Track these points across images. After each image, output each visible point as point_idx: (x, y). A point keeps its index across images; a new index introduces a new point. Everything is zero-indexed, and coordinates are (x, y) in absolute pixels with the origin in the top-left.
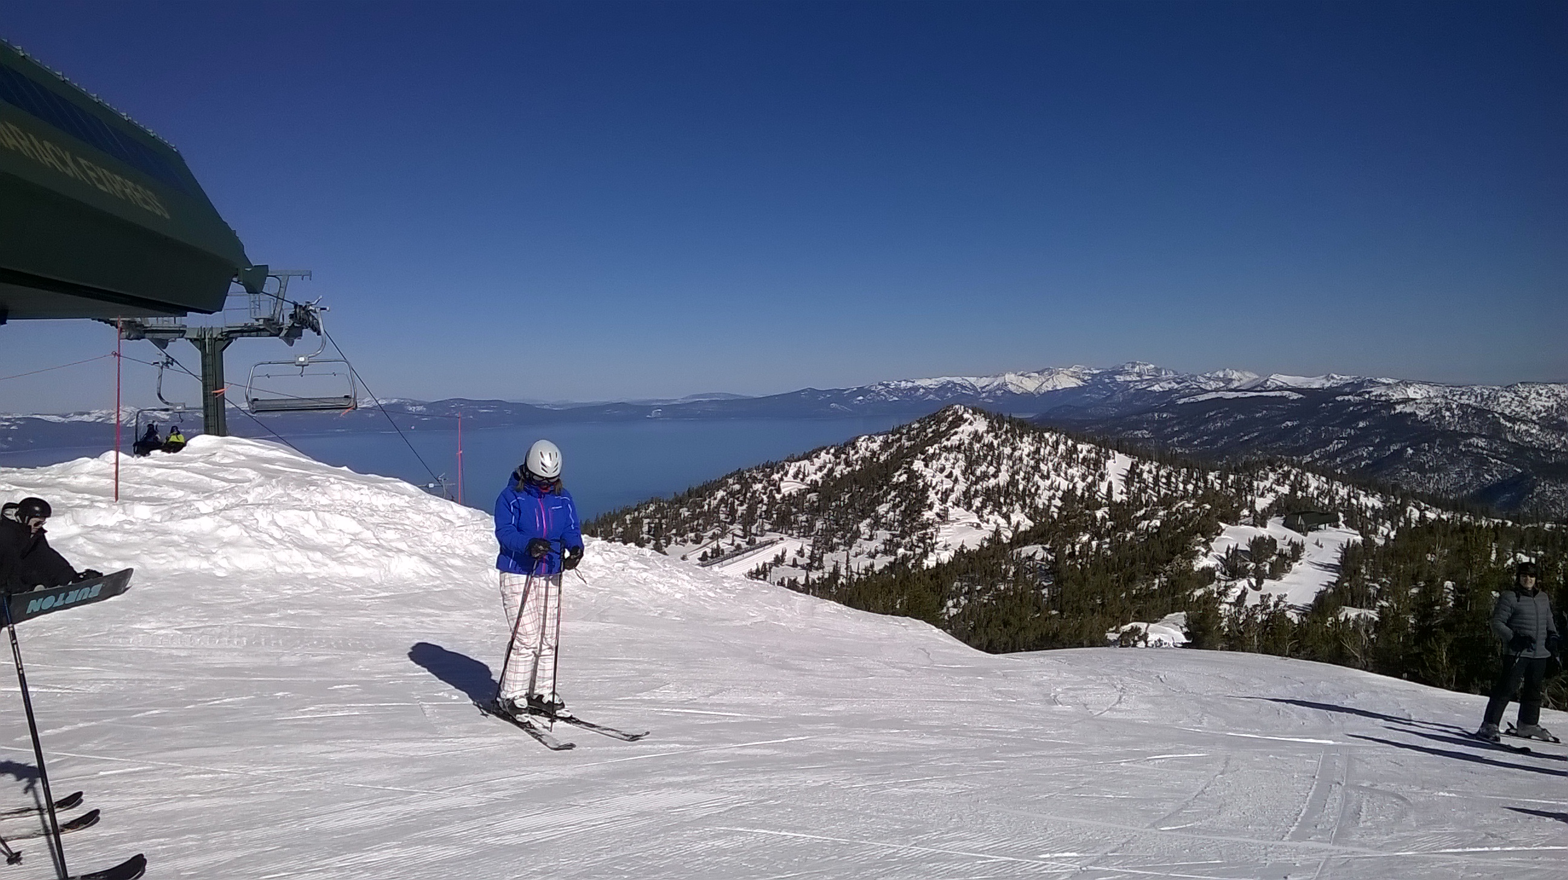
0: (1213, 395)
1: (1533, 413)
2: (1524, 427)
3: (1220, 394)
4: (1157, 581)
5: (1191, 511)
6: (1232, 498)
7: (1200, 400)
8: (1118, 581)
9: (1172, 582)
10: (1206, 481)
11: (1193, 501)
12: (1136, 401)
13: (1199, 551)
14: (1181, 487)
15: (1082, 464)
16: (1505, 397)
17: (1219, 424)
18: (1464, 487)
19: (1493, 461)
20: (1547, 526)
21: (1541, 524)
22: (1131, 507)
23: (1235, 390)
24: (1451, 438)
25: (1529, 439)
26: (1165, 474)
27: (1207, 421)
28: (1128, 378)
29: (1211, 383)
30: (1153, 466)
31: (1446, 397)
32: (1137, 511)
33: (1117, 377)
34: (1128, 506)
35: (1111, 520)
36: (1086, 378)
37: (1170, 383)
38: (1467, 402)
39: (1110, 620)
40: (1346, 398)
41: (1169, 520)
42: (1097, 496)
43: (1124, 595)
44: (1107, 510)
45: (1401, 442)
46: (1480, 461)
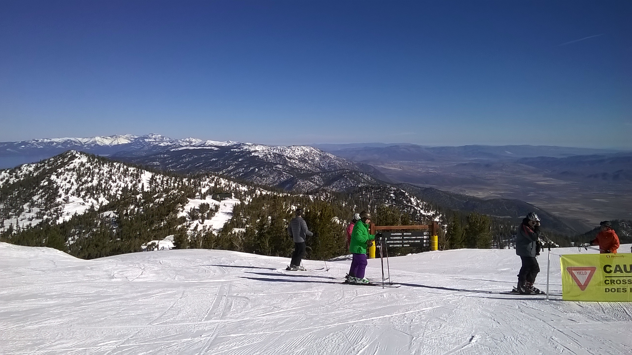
0: (185, 148)
1: (296, 156)
2: (294, 161)
3: (187, 148)
4: (162, 223)
5: (176, 194)
6: (192, 189)
7: (180, 150)
8: (146, 224)
9: (169, 223)
10: (182, 182)
11: (177, 190)
12: (154, 150)
13: (179, 210)
14: (172, 184)
15: (131, 176)
16: (288, 150)
17: (187, 160)
18: (275, 182)
19: (284, 173)
20: (301, 195)
22: (152, 193)
23: (193, 146)
24: (271, 165)
25: (295, 165)
26: (166, 180)
27: (183, 158)
28: (150, 140)
29: (184, 143)
30: (161, 177)
31: (268, 150)
32: (154, 195)
33: (145, 139)
34: (150, 193)
35: (143, 199)
36: (132, 140)
37: (167, 143)
38: (276, 152)
39: (143, 240)
40: (235, 150)
41: (167, 198)
42: (137, 189)
43: (149, 230)
44: (141, 195)
45: (254, 166)
46: (280, 173)
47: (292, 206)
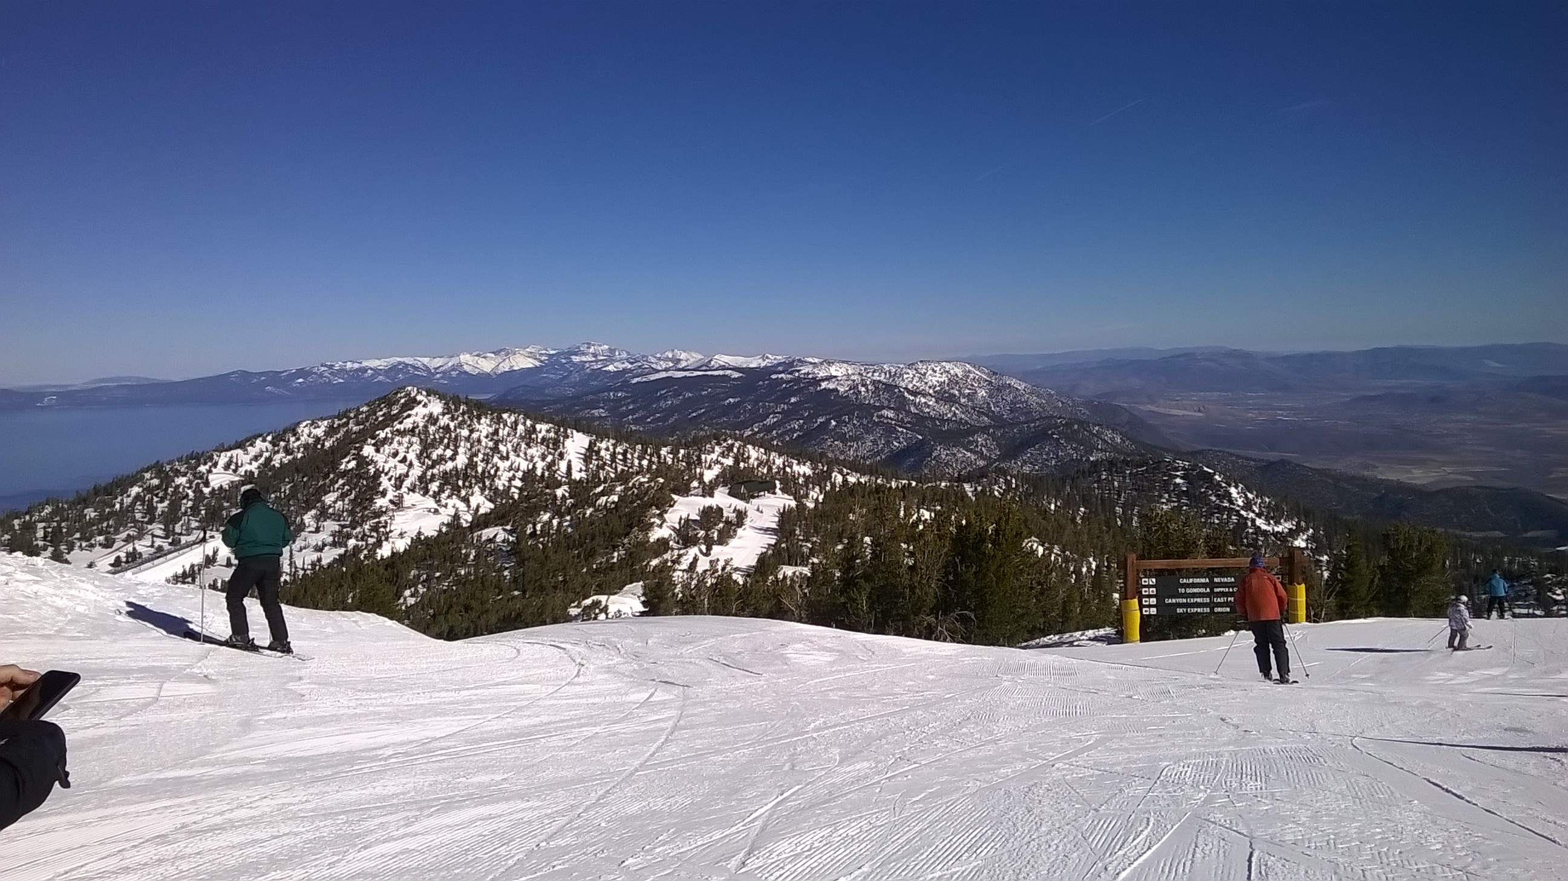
0: (663, 375)
1: (930, 387)
2: (923, 400)
3: (670, 374)
4: (616, 554)
5: (646, 485)
6: (683, 471)
7: (652, 379)
8: (579, 557)
9: (630, 554)
10: (659, 457)
11: (648, 476)
12: (593, 381)
13: (654, 523)
14: (636, 462)
15: (542, 444)
16: (908, 373)
17: (670, 402)
18: (878, 453)
19: (900, 430)
20: (943, 484)
21: (938, 483)
22: (590, 485)
23: (683, 370)
24: (867, 410)
25: (927, 410)
26: (621, 451)
27: (659, 399)
28: (584, 359)
29: (661, 363)
30: (609, 444)
31: (862, 375)
32: (595, 487)
33: (573, 357)
34: (587, 483)
35: (571, 498)
36: (543, 358)
37: (623, 363)
38: (878, 378)
39: (571, 595)
40: (780, 376)
41: (626, 495)
42: (556, 475)
43: (585, 570)
44: (567, 489)
45: (826, 415)
46: (889, 430)
47: (921, 510)
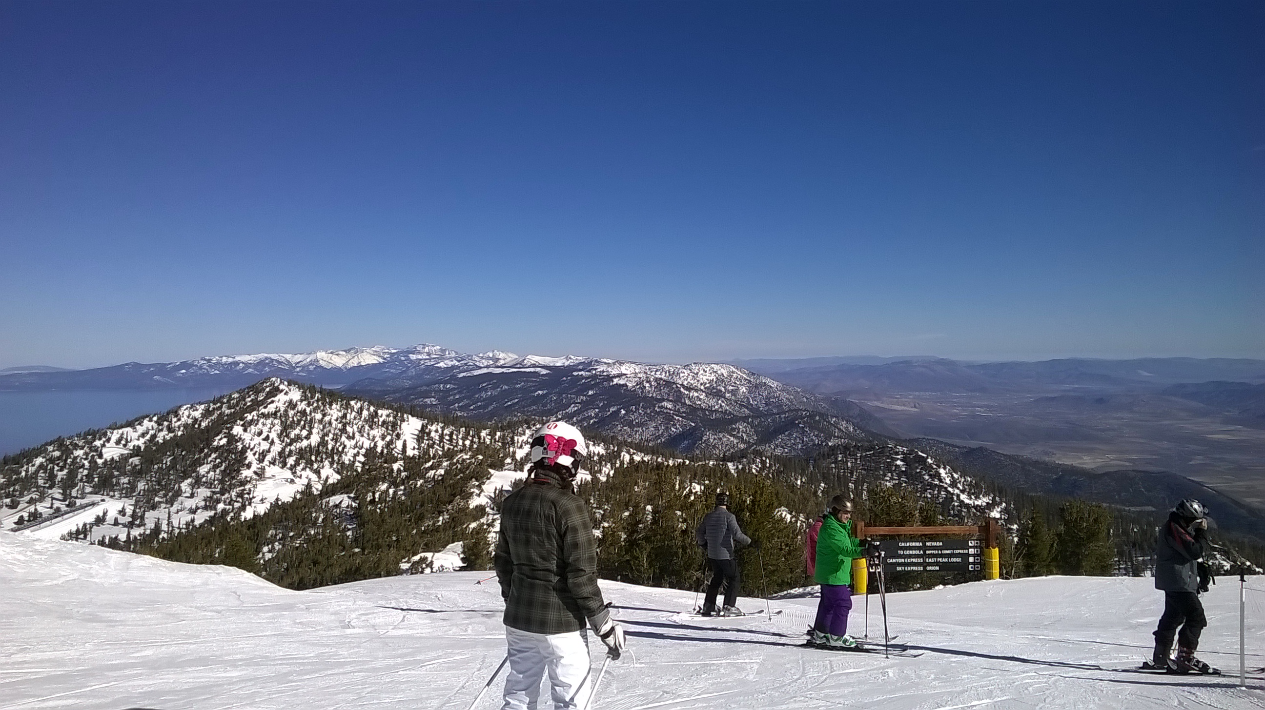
0: (485, 371)
1: (701, 384)
2: (696, 394)
3: (490, 370)
4: (441, 518)
5: (468, 461)
6: (499, 450)
7: (475, 374)
8: (410, 521)
9: (453, 519)
10: (479, 438)
11: (469, 454)
12: (426, 375)
13: (473, 492)
14: (460, 442)
15: (382, 426)
16: (684, 373)
17: (489, 393)
18: (659, 437)
19: (677, 418)
20: (711, 463)
21: (707, 462)
22: (421, 460)
23: (501, 367)
24: (650, 402)
25: (699, 403)
26: (448, 433)
27: (480, 390)
28: (420, 357)
29: (484, 361)
30: (439, 427)
31: (646, 373)
32: (426, 463)
33: (411, 355)
34: (419, 459)
35: (405, 471)
36: (386, 356)
37: (452, 361)
38: (660, 376)
39: (403, 552)
40: (580, 373)
41: (451, 469)
42: (394, 452)
43: (415, 531)
44: (402, 464)
45: (617, 405)
46: (668, 418)
47: (693, 484)
